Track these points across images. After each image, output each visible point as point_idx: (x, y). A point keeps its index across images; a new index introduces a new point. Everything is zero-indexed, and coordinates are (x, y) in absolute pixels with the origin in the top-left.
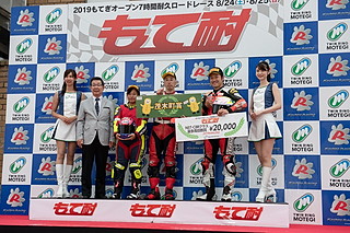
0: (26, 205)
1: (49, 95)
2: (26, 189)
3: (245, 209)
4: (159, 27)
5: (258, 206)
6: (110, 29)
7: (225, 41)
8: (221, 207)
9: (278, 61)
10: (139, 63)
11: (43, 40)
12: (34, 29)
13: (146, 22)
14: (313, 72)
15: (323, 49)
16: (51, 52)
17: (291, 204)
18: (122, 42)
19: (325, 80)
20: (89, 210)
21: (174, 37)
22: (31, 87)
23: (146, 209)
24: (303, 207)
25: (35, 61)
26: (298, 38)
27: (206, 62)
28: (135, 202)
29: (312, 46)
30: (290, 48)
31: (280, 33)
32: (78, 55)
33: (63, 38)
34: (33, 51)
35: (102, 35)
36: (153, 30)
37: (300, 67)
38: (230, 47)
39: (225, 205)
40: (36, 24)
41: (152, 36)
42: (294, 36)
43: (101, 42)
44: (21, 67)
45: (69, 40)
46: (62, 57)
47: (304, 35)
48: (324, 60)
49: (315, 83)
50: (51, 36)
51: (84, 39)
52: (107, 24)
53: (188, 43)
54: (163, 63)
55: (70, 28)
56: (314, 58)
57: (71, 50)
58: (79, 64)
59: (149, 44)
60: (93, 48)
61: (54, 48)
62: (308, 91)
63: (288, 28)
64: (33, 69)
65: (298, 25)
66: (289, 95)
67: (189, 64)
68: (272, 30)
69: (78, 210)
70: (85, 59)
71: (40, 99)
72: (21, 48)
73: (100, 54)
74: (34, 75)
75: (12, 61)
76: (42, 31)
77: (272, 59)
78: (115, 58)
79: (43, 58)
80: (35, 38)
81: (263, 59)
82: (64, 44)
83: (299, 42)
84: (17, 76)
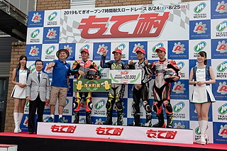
1: (49, 62)
3: (166, 132)
4: (114, 23)
5: (174, 130)
6: (85, 24)
7: (153, 31)
8: (151, 130)
9: (186, 43)
10: (101, 44)
11: (46, 30)
12: (41, 24)
13: (106, 20)
15: (213, 36)
16: (51, 37)
18: (92, 31)
19: (215, 55)
20: (71, 130)
21: (122, 28)
22: (38, 57)
23: (106, 130)
25: (41, 42)
26: (198, 29)
27: (142, 43)
28: (99, 126)
29: (207, 34)
30: (193, 36)
31: (187, 26)
32: (66, 39)
33: (57, 29)
34: (40, 37)
35: (80, 27)
36: (110, 24)
37: (199, 47)
38: (156, 35)
39: (154, 129)
40: (42, 21)
42: (196, 28)
43: (79, 32)
44: (33, 45)
45: (61, 30)
46: (56, 40)
47: (202, 27)
49: (209, 57)
50: (51, 28)
51: (70, 29)
52: (83, 21)
53: (131, 32)
54: (116, 44)
55: (62, 23)
56: (208, 42)
57: (62, 36)
58: (66, 44)
59: (108, 33)
60: (75, 35)
61: (53, 35)
63: (192, 24)
64: (40, 47)
65: (198, 22)
66: (192, 63)
67: (132, 45)
68: (182, 25)
69: (65, 129)
70: (70, 41)
72: (34, 35)
73: (79, 38)
74: (40, 51)
75: (28, 42)
76: (46, 25)
77: (182, 42)
78: (87, 40)
79: (46, 40)
80: (41, 29)
81: (177, 42)
82: (58, 33)
83: (199, 32)
84: (31, 51)
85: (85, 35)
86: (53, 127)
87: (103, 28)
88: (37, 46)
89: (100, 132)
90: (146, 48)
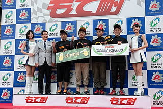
0: (11, 98)
1: (22, 40)
2: (11, 90)
3: (127, 99)
4: (79, 3)
5: (134, 97)
6: (53, 5)
7: (114, 9)
8: (114, 98)
9: (142, 20)
10: (68, 22)
11: (19, 11)
12: (14, 6)
16: (23, 18)
18: (60, 11)
20: (43, 100)
21: (86, 8)
22: (13, 36)
23: (74, 100)
24: (158, 98)
25: (14, 23)
26: (153, 7)
27: (104, 21)
28: (68, 96)
30: (149, 13)
32: (37, 19)
33: (29, 10)
34: (13, 17)
35: (49, 8)
36: (76, 5)
37: (154, 23)
38: (116, 13)
39: (116, 97)
40: (15, 3)
41: (75, 8)
42: (151, 6)
43: (48, 12)
44: (8, 25)
45: (32, 11)
46: (28, 20)
47: (156, 5)
50: (23, 9)
51: (40, 10)
52: (52, 2)
53: (94, 11)
54: (81, 22)
55: (32, 5)
57: (33, 16)
58: (37, 24)
59: (74, 12)
60: (45, 15)
61: (24, 16)
62: (159, 35)
64: (13, 26)
66: (149, 37)
67: (95, 22)
69: (38, 100)
70: (41, 21)
71: (18, 42)
72: (8, 16)
73: (48, 18)
74: (14, 30)
75: (3, 23)
76: (18, 7)
77: (139, 19)
78: (56, 19)
79: (19, 21)
80: (14, 11)
81: (135, 19)
82: (29, 13)
83: (154, 9)
84: (6, 31)
85: (54, 15)
86: (28, 99)
87: (70, 9)
88: (11, 26)
89: (69, 101)
90: (107, 25)
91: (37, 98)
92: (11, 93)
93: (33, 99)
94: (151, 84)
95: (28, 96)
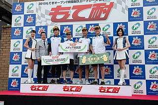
0: (19, 86)
2: (19, 80)
3: (112, 88)
4: (75, 10)
5: (118, 87)
6: (54, 11)
7: (103, 16)
8: (102, 87)
9: (126, 24)
10: (66, 26)
11: (26, 17)
12: (22, 12)
13: (69, 8)
14: (141, 29)
15: (145, 19)
16: (29, 22)
17: (133, 86)
18: (59, 17)
19: (147, 32)
20: (45, 89)
21: (81, 14)
22: (21, 37)
23: (70, 88)
24: (138, 87)
25: (22, 26)
27: (95, 25)
28: (64, 85)
29: (141, 18)
30: (131, 19)
31: (127, 12)
32: (41, 23)
33: (34, 16)
34: (22, 21)
35: (50, 14)
36: (72, 12)
37: (135, 27)
38: (105, 19)
39: (104, 86)
40: (23, 10)
41: (71, 14)
42: (133, 13)
43: (50, 17)
44: (17, 28)
45: (37, 16)
46: (34, 24)
47: (137, 13)
48: (146, 24)
49: (142, 34)
50: (29, 15)
51: (43, 16)
52: (53, 9)
53: (87, 17)
54: (76, 25)
55: (37, 11)
56: (142, 23)
57: (37, 20)
58: (41, 27)
59: (71, 18)
60: (47, 19)
62: (139, 37)
63: (130, 10)
64: (21, 29)
65: (134, 9)
66: (131, 38)
68: (123, 11)
69: (41, 88)
70: (44, 24)
71: (24, 41)
72: (17, 20)
73: (50, 22)
74: (22, 31)
75: (13, 26)
76: (25, 13)
77: (123, 23)
78: (56, 23)
79: (26, 24)
80: (22, 16)
81: (120, 23)
82: (35, 18)
83: (135, 16)
84: (15, 32)
86: (32, 87)
87: (67, 15)
89: (66, 90)
91: (40, 86)
92: (19, 83)
93: (37, 88)
94: (132, 76)
95: (32, 85)
